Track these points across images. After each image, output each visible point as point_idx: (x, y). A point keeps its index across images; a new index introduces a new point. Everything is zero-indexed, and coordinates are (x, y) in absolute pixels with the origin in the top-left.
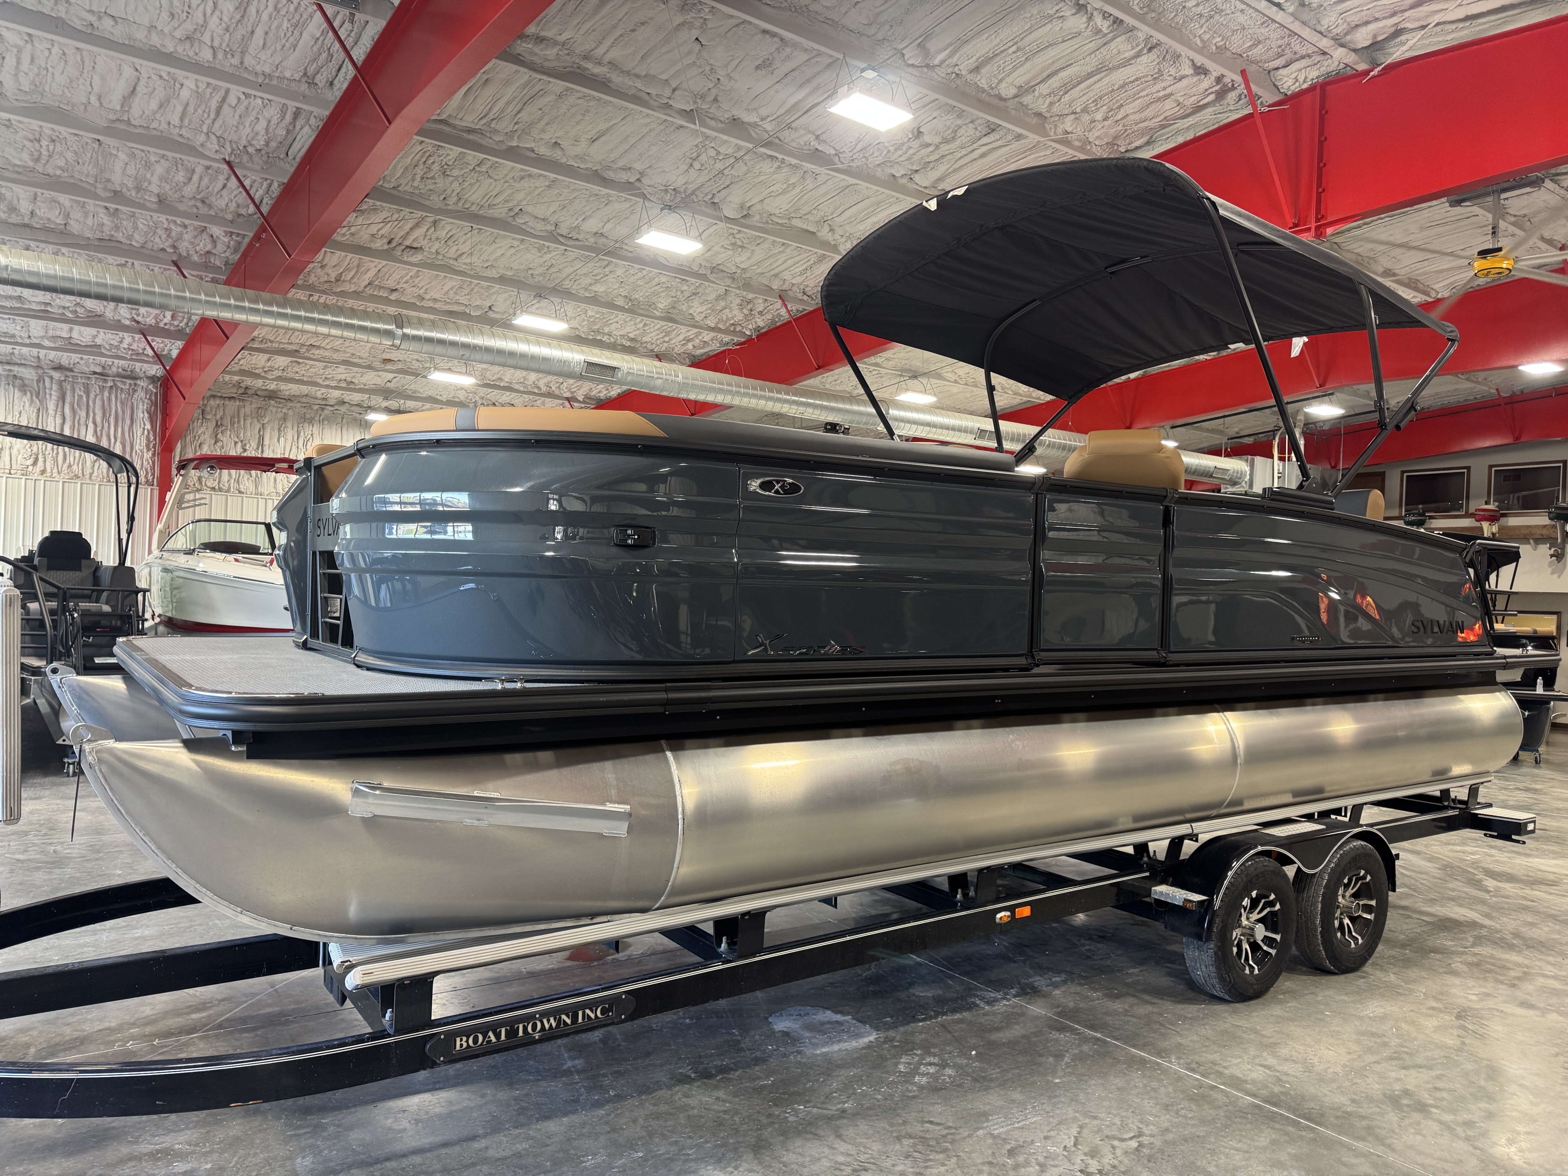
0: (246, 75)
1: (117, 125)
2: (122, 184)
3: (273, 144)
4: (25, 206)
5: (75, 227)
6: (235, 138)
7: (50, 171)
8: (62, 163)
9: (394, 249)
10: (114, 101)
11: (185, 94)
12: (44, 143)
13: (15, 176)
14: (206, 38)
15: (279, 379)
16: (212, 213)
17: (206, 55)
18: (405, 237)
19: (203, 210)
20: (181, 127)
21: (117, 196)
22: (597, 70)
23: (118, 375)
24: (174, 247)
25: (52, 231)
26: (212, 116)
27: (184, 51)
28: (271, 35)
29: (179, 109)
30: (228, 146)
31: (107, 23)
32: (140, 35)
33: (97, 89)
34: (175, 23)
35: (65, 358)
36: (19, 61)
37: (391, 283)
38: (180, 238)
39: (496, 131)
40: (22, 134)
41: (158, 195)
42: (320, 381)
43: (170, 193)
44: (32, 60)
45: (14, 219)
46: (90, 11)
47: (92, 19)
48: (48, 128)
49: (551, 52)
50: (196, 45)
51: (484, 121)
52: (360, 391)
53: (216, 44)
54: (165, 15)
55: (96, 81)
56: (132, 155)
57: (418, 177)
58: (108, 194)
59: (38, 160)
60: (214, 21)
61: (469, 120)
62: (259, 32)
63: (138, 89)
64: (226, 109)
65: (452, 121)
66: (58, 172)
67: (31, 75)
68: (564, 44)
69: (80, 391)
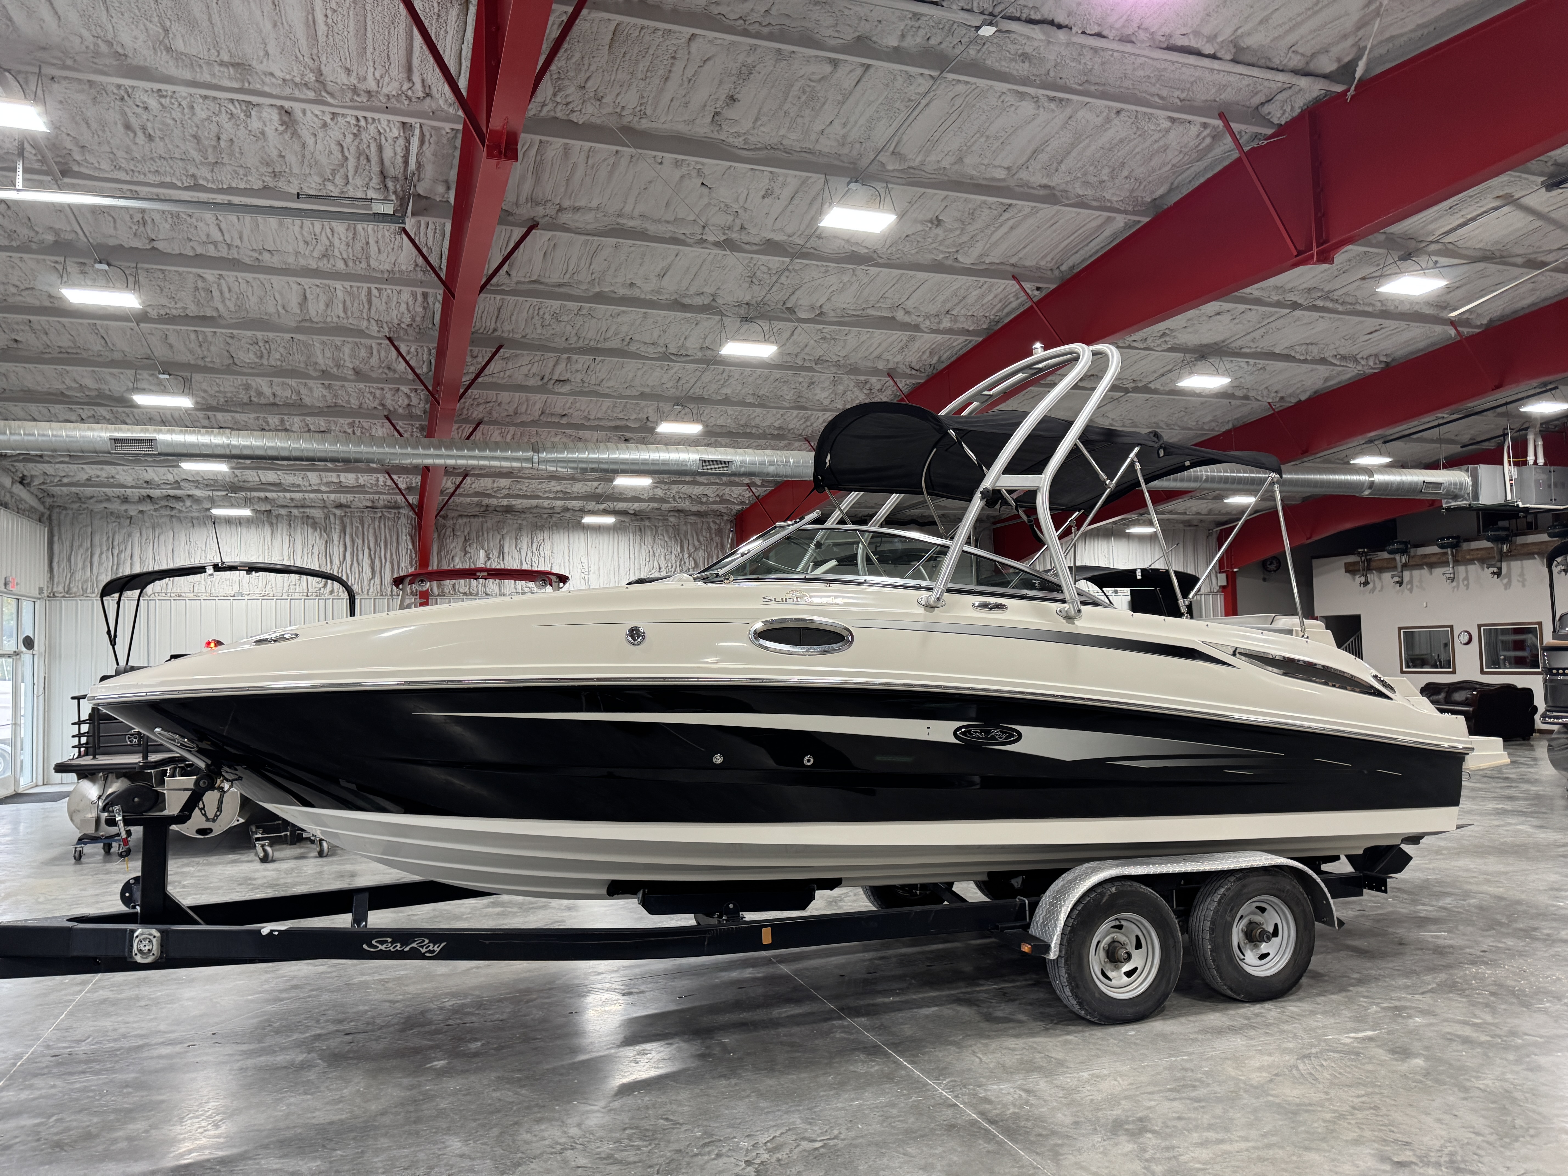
0: (374, 274)
1: (303, 324)
2: (326, 365)
3: (418, 319)
4: (267, 391)
5: (307, 401)
6: (389, 319)
7: (273, 363)
8: (278, 356)
9: (547, 383)
10: (294, 307)
11: (340, 294)
12: (261, 344)
13: (250, 371)
14: (337, 253)
15: (507, 496)
16: (397, 376)
17: (340, 265)
18: (552, 373)
19: (391, 375)
20: (348, 318)
21: (325, 374)
22: (631, 223)
23: (385, 507)
24: (383, 405)
25: (293, 405)
26: (366, 306)
27: (324, 265)
28: (381, 242)
29: (341, 306)
30: (385, 326)
31: (266, 256)
32: (291, 260)
33: (280, 302)
34: (310, 248)
35: (343, 498)
36: (221, 292)
37: (558, 410)
38: (383, 398)
39: (580, 282)
40: (243, 341)
41: (354, 369)
42: (541, 494)
43: (361, 366)
44: (230, 291)
45: (263, 401)
46: (253, 250)
47: (255, 255)
48: (259, 334)
49: (589, 217)
50: (332, 260)
51: (568, 276)
52: (577, 498)
53: (345, 256)
54: (301, 244)
55: (278, 296)
56: (323, 343)
57: (538, 326)
58: (318, 374)
59: (261, 357)
60: (336, 242)
61: (555, 277)
62: (372, 242)
63: (308, 295)
64: (375, 300)
65: (543, 280)
66: (279, 363)
67: (233, 300)
68: (598, 208)
69: (356, 524)
